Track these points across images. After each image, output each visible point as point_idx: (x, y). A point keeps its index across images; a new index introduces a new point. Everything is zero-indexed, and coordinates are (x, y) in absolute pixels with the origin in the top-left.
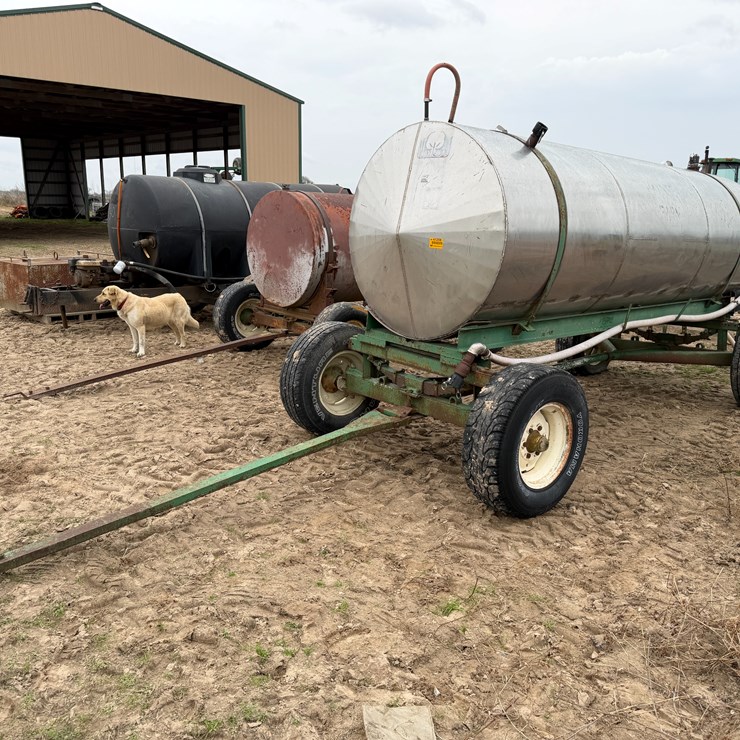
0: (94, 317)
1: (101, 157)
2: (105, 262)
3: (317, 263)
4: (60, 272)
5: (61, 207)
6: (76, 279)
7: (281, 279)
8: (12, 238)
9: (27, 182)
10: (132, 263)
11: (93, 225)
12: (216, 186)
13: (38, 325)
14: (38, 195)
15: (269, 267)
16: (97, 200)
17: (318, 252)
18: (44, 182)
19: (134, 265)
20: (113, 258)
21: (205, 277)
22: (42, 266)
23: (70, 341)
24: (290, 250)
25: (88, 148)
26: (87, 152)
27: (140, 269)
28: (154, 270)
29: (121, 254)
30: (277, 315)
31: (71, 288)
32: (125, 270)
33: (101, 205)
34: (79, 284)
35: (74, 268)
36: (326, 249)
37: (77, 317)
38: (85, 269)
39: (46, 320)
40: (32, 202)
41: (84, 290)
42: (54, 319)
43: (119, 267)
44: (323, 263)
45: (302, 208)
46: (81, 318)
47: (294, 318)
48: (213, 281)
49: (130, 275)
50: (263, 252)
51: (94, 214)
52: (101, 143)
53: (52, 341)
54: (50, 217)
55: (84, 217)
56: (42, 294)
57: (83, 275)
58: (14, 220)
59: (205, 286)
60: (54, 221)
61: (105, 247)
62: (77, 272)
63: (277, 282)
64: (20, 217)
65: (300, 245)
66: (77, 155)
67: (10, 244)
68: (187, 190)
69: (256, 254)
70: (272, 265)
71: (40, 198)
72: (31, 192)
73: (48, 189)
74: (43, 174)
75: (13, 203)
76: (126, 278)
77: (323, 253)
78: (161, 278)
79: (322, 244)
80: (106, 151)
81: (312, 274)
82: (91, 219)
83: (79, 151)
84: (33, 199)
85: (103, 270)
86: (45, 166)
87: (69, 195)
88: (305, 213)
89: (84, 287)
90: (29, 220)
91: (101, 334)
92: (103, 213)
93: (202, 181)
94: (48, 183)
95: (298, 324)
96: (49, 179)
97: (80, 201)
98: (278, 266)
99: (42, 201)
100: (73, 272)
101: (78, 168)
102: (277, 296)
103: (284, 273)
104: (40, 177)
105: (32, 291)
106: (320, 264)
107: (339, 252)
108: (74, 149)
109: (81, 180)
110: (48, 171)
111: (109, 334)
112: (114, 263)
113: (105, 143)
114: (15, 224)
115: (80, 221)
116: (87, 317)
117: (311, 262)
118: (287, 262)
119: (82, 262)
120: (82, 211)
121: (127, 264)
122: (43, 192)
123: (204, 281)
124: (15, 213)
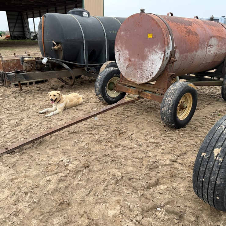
0: (34, 83)
1: (33, 17)
2: (38, 58)
3: (165, 58)
4: (17, 63)
5: (21, 36)
6: (24, 67)
7: (139, 68)
8: (4, 47)
9: (9, 27)
10: (51, 58)
11: (32, 41)
12: (88, 18)
13: (8, 89)
14: (13, 32)
15: (130, 61)
16: (33, 33)
17: (167, 51)
18: (15, 27)
19: (52, 59)
20: (41, 56)
21: (85, 64)
22: (8, 60)
23: (23, 99)
24: (146, 50)
25: (29, 14)
26: (29, 16)
27: (55, 61)
28: (61, 62)
29: (45, 54)
30: (131, 87)
31: (22, 72)
32: (48, 62)
33: (34, 34)
34: (26, 70)
35: (23, 61)
36: (171, 49)
37: (26, 84)
38: (28, 62)
39: (12, 86)
40: (11, 34)
41: (28, 73)
42: (16, 85)
43: (45, 61)
44: (168, 58)
45: (157, 23)
46: (28, 84)
47: (142, 89)
48: (89, 66)
49: (50, 64)
50: (126, 52)
51: (32, 38)
52: (33, 12)
53: (14, 99)
54: (18, 39)
55: (29, 39)
56: (7, 76)
57: (27, 65)
58: (6, 40)
59: (86, 68)
60: (19, 40)
61: (37, 49)
62: (24, 64)
63: (136, 69)
64: (8, 39)
65: (154, 47)
66: (25, 17)
67: (3, 49)
68: (75, 21)
69: (121, 53)
70: (133, 59)
71: (14, 32)
72: (11, 30)
73: (16, 29)
74: (14, 24)
75: (6, 35)
76: (48, 66)
77: (169, 51)
78: (65, 66)
79: (169, 46)
80: (35, 15)
81: (162, 65)
82: (32, 39)
83: (26, 16)
84: (12, 33)
85: (37, 62)
86: (15, 21)
87: (24, 31)
88: (159, 26)
89: (28, 71)
90: (11, 40)
91: (38, 93)
92: (36, 37)
93: (82, 16)
94: (16, 27)
95: (145, 92)
96: (16, 26)
97: (27, 33)
98: (137, 60)
99: (15, 33)
100: (23, 64)
101: (26, 22)
102: (134, 77)
103: (141, 64)
104: (13, 25)
105: (2, 74)
106: (167, 58)
107: (177, 50)
108: (24, 15)
109: (27, 26)
110: (16, 23)
111: (42, 93)
112: (42, 59)
113: (34, 12)
114: (6, 42)
115: (28, 40)
116: (31, 83)
117: (162, 57)
118: (144, 57)
119: (26, 59)
120: (28, 37)
121: (48, 59)
122: (15, 31)
123: (84, 66)
124: (6, 38)
